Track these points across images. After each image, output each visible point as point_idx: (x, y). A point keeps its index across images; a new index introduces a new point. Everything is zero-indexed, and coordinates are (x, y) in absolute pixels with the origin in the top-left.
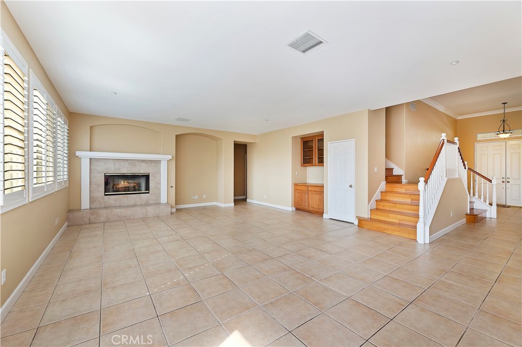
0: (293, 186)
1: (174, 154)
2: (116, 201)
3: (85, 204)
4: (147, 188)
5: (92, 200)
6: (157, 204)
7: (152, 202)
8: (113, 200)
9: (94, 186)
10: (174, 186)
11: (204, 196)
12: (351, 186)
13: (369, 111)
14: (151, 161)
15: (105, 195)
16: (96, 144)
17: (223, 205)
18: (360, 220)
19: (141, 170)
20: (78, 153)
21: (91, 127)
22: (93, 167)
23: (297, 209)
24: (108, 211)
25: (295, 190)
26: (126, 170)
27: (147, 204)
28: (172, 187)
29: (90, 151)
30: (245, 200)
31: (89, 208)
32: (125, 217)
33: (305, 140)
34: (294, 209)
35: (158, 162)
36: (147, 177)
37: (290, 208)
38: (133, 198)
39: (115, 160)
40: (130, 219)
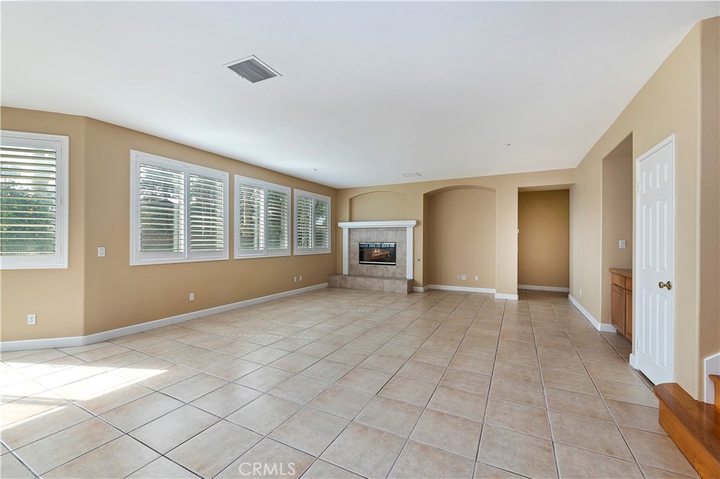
1: (421, 219)
2: (367, 270)
3: (345, 271)
4: (395, 259)
5: (351, 267)
8: (365, 268)
9: (352, 255)
10: (421, 259)
14: (397, 229)
15: (360, 263)
16: (355, 214)
19: (388, 239)
20: (340, 224)
21: (350, 199)
22: (351, 236)
25: (613, 284)
27: (394, 277)
28: (418, 260)
29: (349, 221)
30: (567, 294)
31: (348, 274)
35: (404, 229)
39: (368, 229)
40: (368, 290)
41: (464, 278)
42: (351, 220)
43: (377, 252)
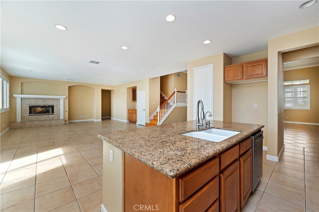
0: (128, 111)
1: (68, 96)
4: (53, 112)
5: (22, 117)
6: (58, 119)
7: (55, 119)
8: (34, 117)
9: (24, 111)
10: (68, 111)
11: (86, 116)
12: (144, 110)
13: (149, 78)
14: (55, 99)
15: (30, 115)
16: (25, 90)
17: (95, 120)
18: (146, 124)
19: (50, 103)
20: (14, 95)
21: (22, 83)
22: (23, 102)
23: (130, 121)
24: (31, 122)
25: (129, 112)
26: (41, 103)
27: (53, 119)
28: (66, 111)
29: (21, 94)
30: (110, 118)
31: (20, 121)
32: (40, 125)
33: (134, 89)
34: (128, 121)
35: (59, 99)
36: (53, 107)
37: (126, 121)
38: (45, 117)
39: (35, 99)
40: (42, 126)
41: (81, 117)
42: (22, 94)
43: (39, 109)
